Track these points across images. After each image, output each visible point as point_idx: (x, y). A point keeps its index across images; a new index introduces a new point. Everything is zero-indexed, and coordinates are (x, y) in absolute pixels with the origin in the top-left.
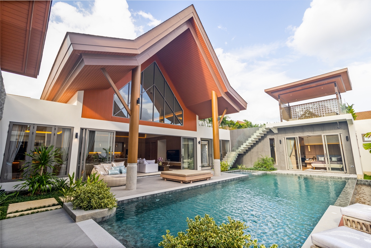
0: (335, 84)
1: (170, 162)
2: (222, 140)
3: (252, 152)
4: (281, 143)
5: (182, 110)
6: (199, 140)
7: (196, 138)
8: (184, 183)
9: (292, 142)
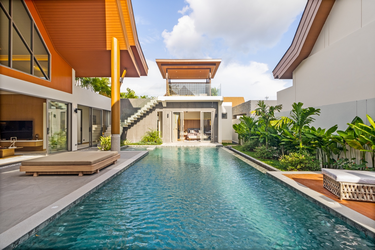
0: (210, 70)
1: (16, 141)
2: (103, 110)
3: (138, 125)
4: (168, 117)
5: (49, 55)
6: (75, 107)
7: (71, 104)
8: (84, 175)
9: (177, 116)
